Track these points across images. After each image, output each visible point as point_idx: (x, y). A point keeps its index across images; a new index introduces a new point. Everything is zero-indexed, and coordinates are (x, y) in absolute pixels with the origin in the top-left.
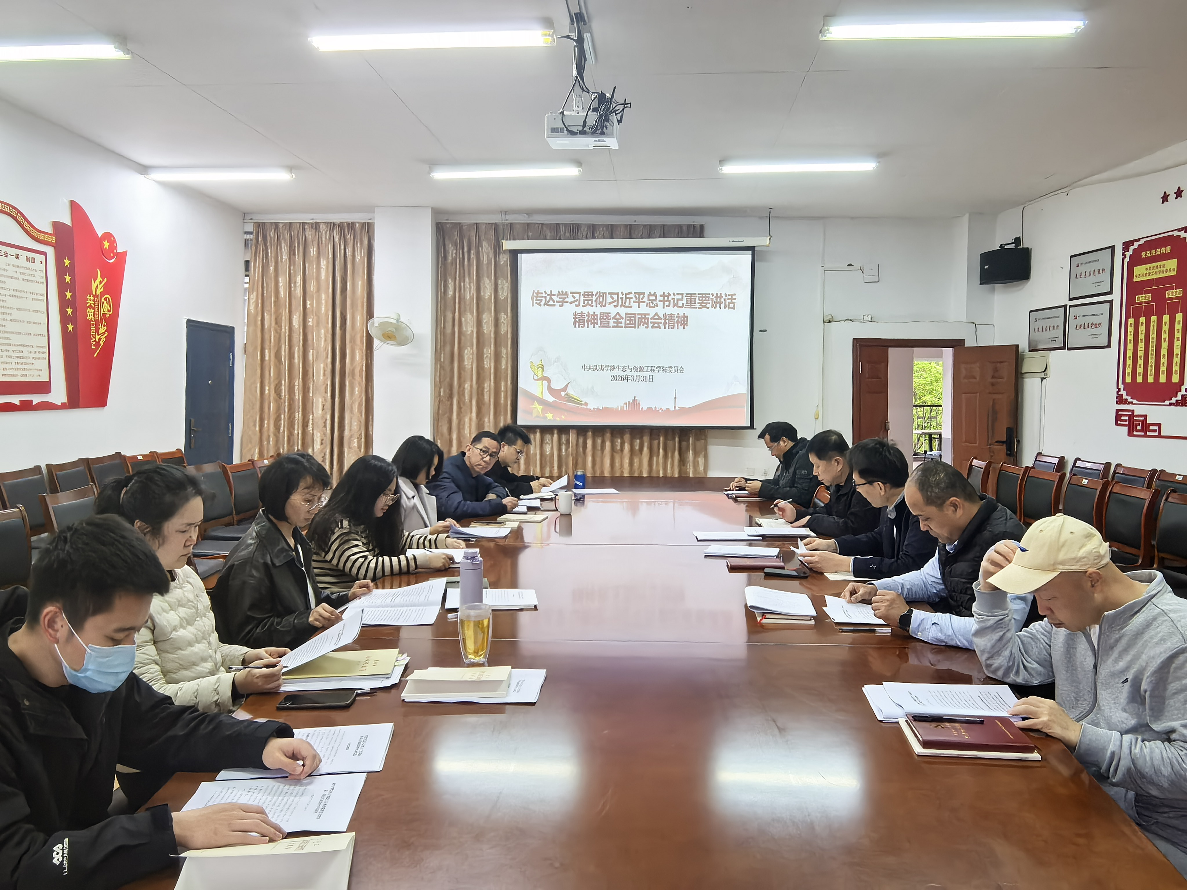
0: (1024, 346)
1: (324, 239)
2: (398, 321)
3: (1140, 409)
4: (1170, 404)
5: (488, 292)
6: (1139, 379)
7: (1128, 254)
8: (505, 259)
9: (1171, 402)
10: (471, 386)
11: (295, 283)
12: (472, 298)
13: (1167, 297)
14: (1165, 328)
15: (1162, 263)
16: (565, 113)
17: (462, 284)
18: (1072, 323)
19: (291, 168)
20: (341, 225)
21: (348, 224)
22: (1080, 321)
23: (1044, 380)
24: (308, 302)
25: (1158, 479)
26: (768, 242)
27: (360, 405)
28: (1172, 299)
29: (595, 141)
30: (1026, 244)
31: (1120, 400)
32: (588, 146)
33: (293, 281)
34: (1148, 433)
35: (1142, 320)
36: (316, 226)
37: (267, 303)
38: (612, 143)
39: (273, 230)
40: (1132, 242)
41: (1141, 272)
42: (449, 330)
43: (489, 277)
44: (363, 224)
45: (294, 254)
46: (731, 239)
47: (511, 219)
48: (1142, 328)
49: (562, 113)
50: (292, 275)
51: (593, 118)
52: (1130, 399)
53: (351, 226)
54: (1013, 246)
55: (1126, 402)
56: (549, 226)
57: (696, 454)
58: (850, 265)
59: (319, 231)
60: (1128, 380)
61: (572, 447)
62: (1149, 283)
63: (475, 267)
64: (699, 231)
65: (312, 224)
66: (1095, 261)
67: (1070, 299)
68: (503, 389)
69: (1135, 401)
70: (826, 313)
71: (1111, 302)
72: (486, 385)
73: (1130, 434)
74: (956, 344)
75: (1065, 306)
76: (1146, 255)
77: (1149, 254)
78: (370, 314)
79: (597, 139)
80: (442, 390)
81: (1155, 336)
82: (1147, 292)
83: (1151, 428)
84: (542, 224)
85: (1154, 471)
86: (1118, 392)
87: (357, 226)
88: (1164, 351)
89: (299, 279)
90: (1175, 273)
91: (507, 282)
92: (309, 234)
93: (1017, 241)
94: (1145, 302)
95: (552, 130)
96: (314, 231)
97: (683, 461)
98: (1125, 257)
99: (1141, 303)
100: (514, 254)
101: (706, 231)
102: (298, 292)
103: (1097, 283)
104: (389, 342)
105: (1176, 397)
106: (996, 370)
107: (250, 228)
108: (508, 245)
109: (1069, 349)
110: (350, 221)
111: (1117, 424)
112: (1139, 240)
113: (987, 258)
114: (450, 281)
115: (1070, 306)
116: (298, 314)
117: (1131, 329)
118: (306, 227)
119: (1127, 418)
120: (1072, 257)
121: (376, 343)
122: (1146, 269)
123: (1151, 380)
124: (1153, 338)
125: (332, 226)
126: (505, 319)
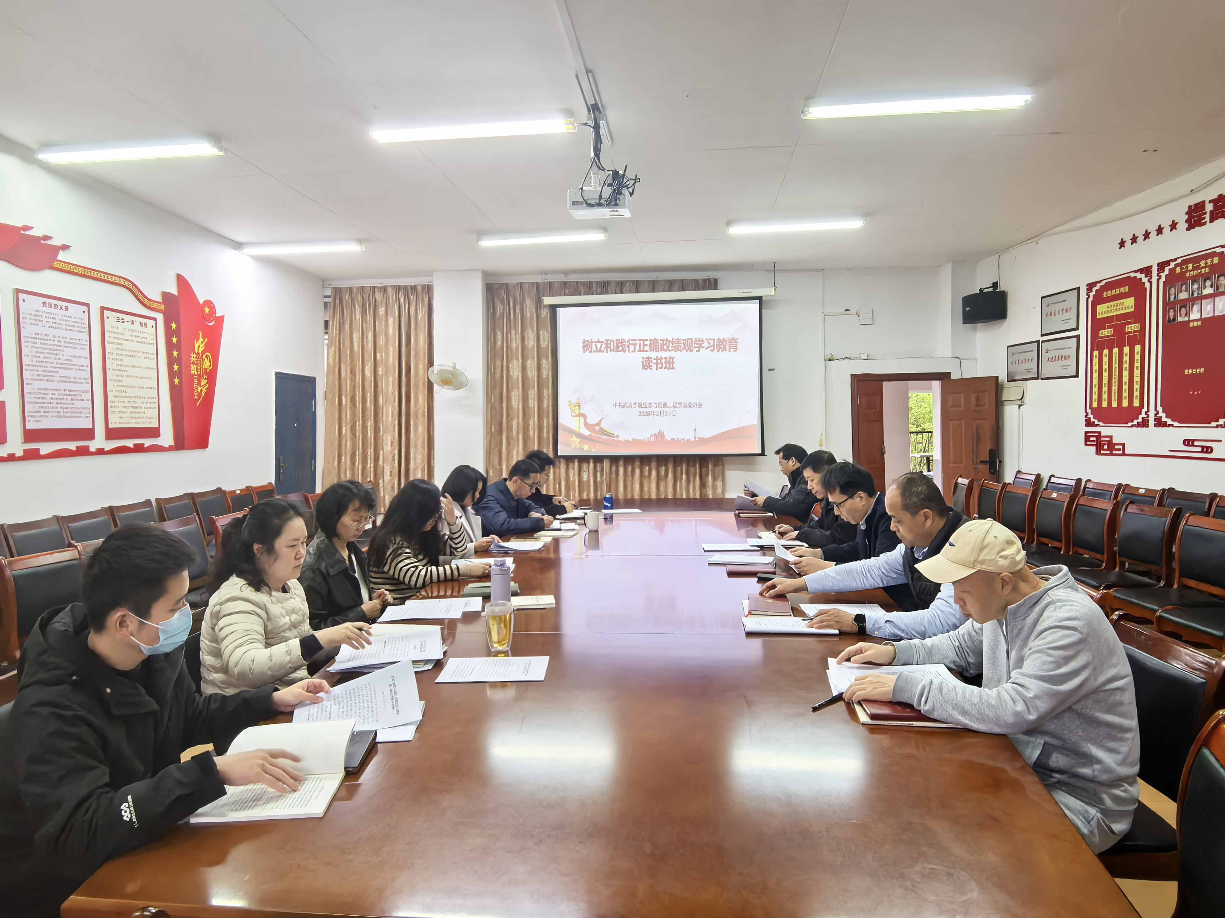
0: (1003, 377)
1: (391, 300)
2: (454, 368)
3: (1106, 431)
4: (1133, 426)
5: (531, 342)
6: (1105, 404)
7: (1092, 294)
8: (545, 313)
9: (1132, 424)
10: (518, 423)
11: (367, 338)
12: (517, 347)
13: (1126, 331)
14: (1126, 359)
15: (1122, 301)
16: (584, 188)
17: (509, 336)
18: (1044, 356)
19: (360, 241)
20: (405, 287)
21: (411, 287)
22: (1051, 354)
23: (1022, 407)
24: (378, 355)
25: (1123, 492)
26: (773, 293)
27: (423, 442)
28: (1130, 332)
29: (611, 211)
30: (1002, 288)
31: (1088, 423)
32: (605, 216)
33: (365, 336)
34: (1114, 452)
35: (1106, 352)
36: (384, 289)
37: (343, 355)
38: (625, 212)
39: (348, 294)
40: (1094, 284)
41: (1103, 310)
42: (498, 375)
43: (532, 329)
44: (424, 287)
45: (366, 314)
46: (741, 291)
47: (551, 278)
48: (1106, 360)
49: (582, 188)
50: (365, 332)
51: (607, 192)
52: (1097, 422)
53: (414, 288)
54: (991, 290)
55: (1093, 425)
56: (583, 283)
57: (715, 479)
58: (847, 310)
59: (387, 293)
60: (1095, 405)
61: (606, 473)
62: (1110, 319)
63: (520, 321)
64: (713, 284)
65: (381, 288)
66: (1063, 301)
67: (1042, 335)
68: (545, 425)
69: (1101, 424)
70: (829, 352)
71: (1078, 337)
72: (531, 422)
73: (1098, 452)
74: (943, 377)
75: (1038, 341)
76: (1107, 294)
77: (1109, 294)
78: (431, 363)
79: (612, 210)
80: (493, 427)
81: (1117, 365)
82: (1109, 327)
83: (1116, 447)
84: (577, 282)
85: (1120, 485)
86: (1086, 416)
87: (419, 288)
88: (1126, 379)
89: (370, 335)
90: (1133, 310)
91: (547, 332)
92: (378, 296)
93: (995, 285)
94: (1108, 336)
95: (574, 203)
96: (382, 294)
97: (703, 485)
98: (1089, 296)
99: (1104, 337)
100: (553, 308)
101: (720, 284)
102: (370, 346)
103: (1066, 321)
104: (446, 387)
105: (1138, 419)
106: (978, 399)
107: (329, 292)
108: (548, 300)
109: (1042, 379)
110: (413, 284)
111: (1086, 444)
112: (1100, 282)
113: (968, 301)
114: (499, 333)
115: (1042, 342)
116: (370, 364)
117: (1096, 361)
118: (376, 290)
119: (1094, 439)
120: (1042, 298)
121: (436, 387)
122: (1108, 307)
123: (1114, 404)
124: (1115, 368)
125: (398, 289)
126: (546, 364)
